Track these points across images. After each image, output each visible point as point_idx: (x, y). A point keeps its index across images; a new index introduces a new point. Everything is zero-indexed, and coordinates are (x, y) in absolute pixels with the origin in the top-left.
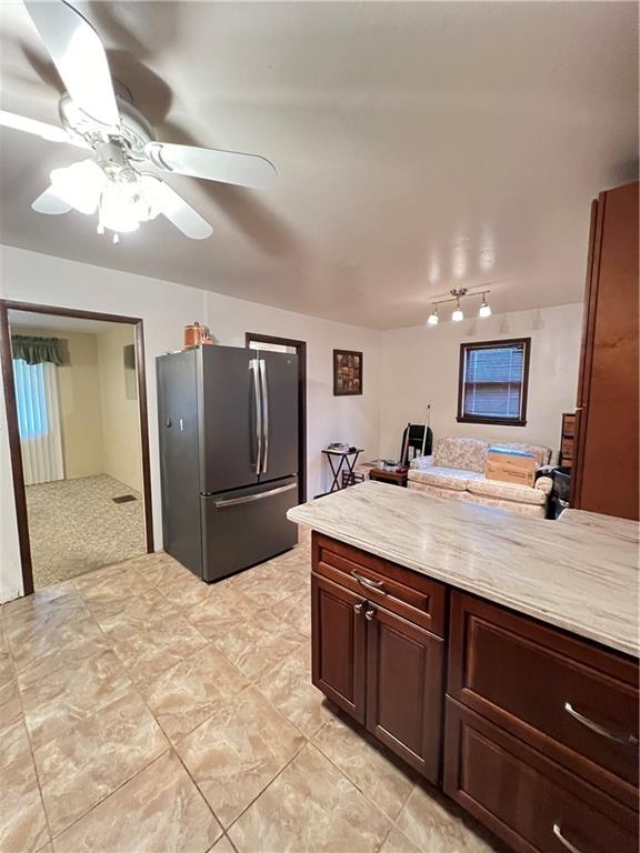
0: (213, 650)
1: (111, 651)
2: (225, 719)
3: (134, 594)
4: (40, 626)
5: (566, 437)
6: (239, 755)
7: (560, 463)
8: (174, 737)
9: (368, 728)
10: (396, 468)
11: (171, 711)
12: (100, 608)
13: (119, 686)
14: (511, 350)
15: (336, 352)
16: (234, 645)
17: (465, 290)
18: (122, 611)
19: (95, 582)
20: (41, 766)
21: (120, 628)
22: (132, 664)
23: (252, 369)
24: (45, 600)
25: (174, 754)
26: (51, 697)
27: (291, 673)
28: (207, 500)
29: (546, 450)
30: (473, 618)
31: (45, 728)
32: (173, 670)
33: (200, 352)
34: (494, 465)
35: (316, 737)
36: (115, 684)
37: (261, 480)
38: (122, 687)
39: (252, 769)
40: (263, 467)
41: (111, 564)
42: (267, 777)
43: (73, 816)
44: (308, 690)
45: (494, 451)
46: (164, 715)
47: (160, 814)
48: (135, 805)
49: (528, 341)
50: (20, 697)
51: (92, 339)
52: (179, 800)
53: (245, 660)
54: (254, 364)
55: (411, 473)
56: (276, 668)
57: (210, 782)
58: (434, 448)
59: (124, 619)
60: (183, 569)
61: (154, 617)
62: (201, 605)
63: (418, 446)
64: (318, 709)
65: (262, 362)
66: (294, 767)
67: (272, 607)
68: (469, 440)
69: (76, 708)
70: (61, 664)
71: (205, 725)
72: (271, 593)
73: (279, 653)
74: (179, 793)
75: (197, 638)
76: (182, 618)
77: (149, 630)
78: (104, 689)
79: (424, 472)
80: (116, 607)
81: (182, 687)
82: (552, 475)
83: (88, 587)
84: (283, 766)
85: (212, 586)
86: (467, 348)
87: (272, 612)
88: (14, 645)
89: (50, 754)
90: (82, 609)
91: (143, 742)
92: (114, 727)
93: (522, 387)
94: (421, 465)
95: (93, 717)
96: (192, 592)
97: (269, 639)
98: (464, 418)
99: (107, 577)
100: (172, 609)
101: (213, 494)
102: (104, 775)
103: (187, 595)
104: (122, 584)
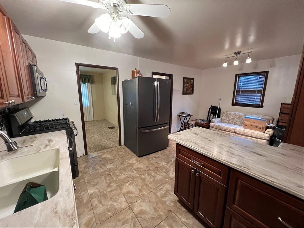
0: (141, 178)
1: (110, 174)
2: (145, 200)
3: (116, 158)
4: (90, 165)
5: (282, 113)
6: (150, 212)
7: (277, 124)
8: (130, 203)
9: (194, 211)
10: (205, 122)
11: (129, 195)
12: (106, 161)
13: (113, 185)
14: (259, 76)
15: (184, 78)
16: (148, 178)
17: (241, 52)
18: (113, 163)
19: (104, 153)
20: (93, 205)
21: (112, 168)
22: (117, 179)
23: (155, 85)
24: (91, 157)
25: (130, 208)
26: (94, 185)
27: (167, 189)
28: (139, 130)
29: (271, 118)
30: (240, 180)
31: (93, 194)
32: (129, 183)
33: (137, 79)
34: (247, 123)
35: (175, 211)
36: (112, 184)
37: (156, 124)
38: (114, 185)
39: (154, 217)
40: (157, 120)
41: (109, 148)
42: (159, 221)
43: (102, 220)
44: (172, 196)
45: (247, 118)
46: (127, 196)
47: (126, 225)
48: (119, 221)
49: (267, 73)
50: (86, 184)
51: (101, 75)
52: (132, 222)
53: (151, 183)
54: (155, 83)
55: (211, 124)
56: (162, 187)
57: (141, 219)
58: (221, 116)
59: (113, 165)
60: (130, 152)
61: (122, 166)
62: (137, 164)
63: (214, 114)
64: (176, 202)
65: (158, 83)
66: (168, 219)
67: (160, 167)
68: (237, 113)
69: (101, 190)
70: (96, 176)
71: (139, 201)
72: (159, 162)
73: (162, 182)
74: (132, 220)
75: (135, 174)
76: (131, 167)
77: (121, 169)
78: (109, 186)
79: (217, 124)
80: (111, 162)
81: (132, 188)
82: (273, 128)
83: (102, 155)
84: (164, 218)
85: (140, 158)
86: (238, 76)
87: (160, 169)
88: (83, 169)
89: (95, 202)
90: (101, 161)
91: (121, 203)
92: (112, 197)
93: (262, 92)
94: (216, 122)
95: (106, 193)
96: (134, 159)
97: (159, 177)
98: (235, 104)
99: (108, 152)
100: (128, 164)
101: (141, 128)
102: (110, 210)
103: (132, 160)
104: (112, 154)
